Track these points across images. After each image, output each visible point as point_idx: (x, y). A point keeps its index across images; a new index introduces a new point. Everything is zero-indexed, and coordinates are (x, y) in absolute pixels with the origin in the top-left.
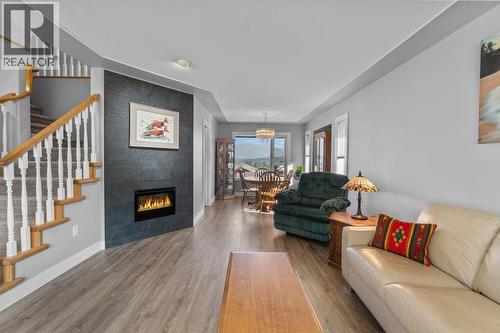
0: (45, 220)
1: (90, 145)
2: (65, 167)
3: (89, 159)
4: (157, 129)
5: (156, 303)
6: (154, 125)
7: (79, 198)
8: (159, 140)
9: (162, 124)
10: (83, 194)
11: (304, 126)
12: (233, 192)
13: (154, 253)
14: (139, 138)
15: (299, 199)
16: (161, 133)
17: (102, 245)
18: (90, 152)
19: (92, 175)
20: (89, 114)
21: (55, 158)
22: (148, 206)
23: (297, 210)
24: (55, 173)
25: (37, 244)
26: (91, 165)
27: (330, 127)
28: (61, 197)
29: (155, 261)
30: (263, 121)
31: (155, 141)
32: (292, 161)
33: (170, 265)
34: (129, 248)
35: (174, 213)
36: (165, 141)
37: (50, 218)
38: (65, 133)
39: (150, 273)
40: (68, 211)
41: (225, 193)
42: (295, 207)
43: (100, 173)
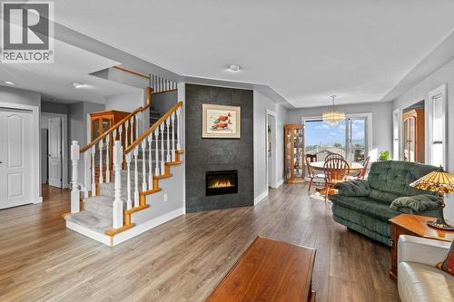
0: (148, 189)
1: (176, 138)
2: (160, 153)
3: (176, 148)
4: (222, 123)
5: (201, 263)
6: (220, 120)
7: (168, 175)
8: (224, 132)
9: (226, 118)
10: (171, 172)
11: (392, 104)
12: (303, 177)
13: (215, 223)
14: (209, 131)
15: (367, 192)
16: (226, 125)
17: (183, 211)
18: (176, 143)
19: (177, 159)
20: (176, 116)
21: (153, 147)
22: (217, 185)
23: (358, 203)
24: (154, 158)
25: (143, 204)
26: (176, 152)
27: (422, 103)
28: (157, 174)
29: (214, 230)
30: (331, 104)
31: (221, 132)
32: (375, 145)
33: (223, 236)
34: (201, 216)
35: (237, 192)
36: (229, 132)
37: (151, 188)
38: (160, 131)
39: (206, 239)
40: (161, 184)
41: (293, 177)
42: (356, 200)
43: (182, 158)
